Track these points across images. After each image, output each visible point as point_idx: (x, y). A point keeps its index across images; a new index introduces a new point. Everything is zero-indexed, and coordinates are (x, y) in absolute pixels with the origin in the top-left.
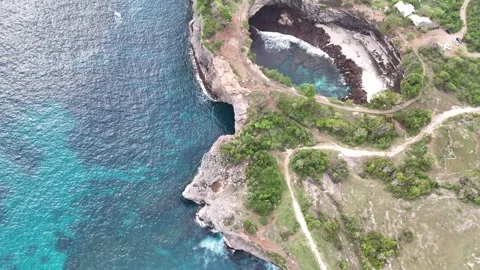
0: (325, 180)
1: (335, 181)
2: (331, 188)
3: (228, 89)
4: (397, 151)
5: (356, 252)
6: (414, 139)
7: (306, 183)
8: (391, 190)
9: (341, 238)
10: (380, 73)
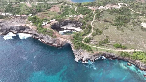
0: (91, 41)
1: (92, 39)
2: (93, 41)
3: (65, 41)
4: (93, 31)
5: (105, 44)
6: (92, 29)
7: (90, 43)
8: (99, 34)
9: (102, 44)
10: (76, 27)
